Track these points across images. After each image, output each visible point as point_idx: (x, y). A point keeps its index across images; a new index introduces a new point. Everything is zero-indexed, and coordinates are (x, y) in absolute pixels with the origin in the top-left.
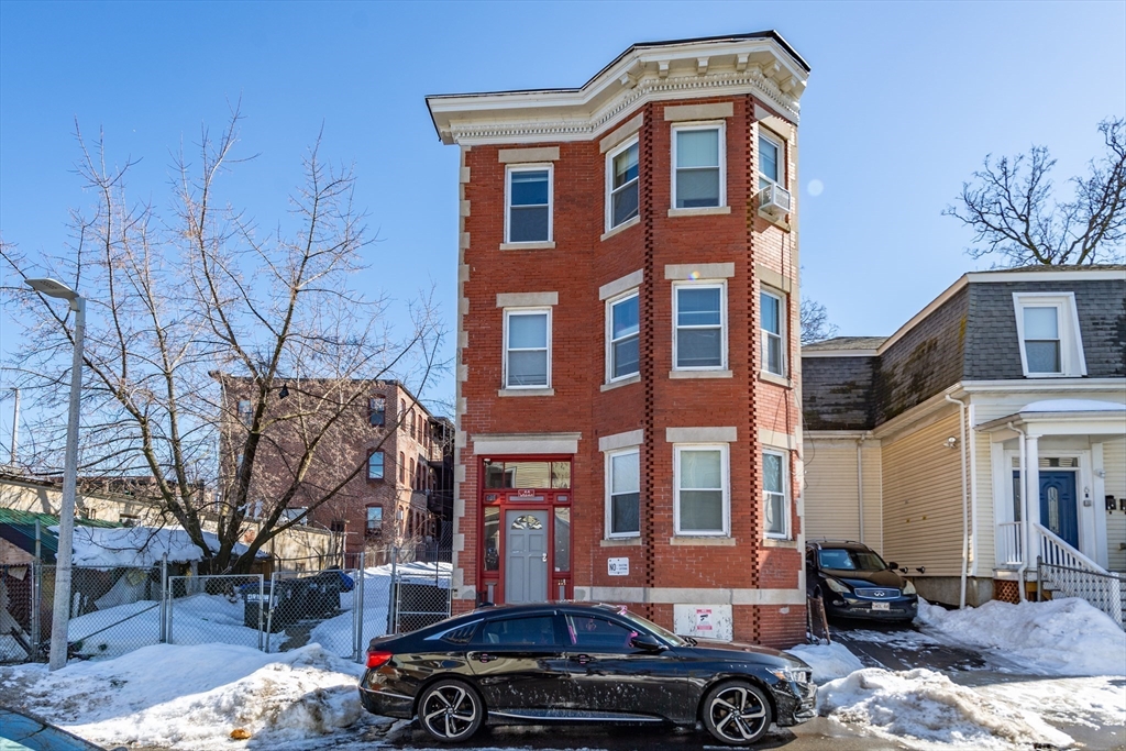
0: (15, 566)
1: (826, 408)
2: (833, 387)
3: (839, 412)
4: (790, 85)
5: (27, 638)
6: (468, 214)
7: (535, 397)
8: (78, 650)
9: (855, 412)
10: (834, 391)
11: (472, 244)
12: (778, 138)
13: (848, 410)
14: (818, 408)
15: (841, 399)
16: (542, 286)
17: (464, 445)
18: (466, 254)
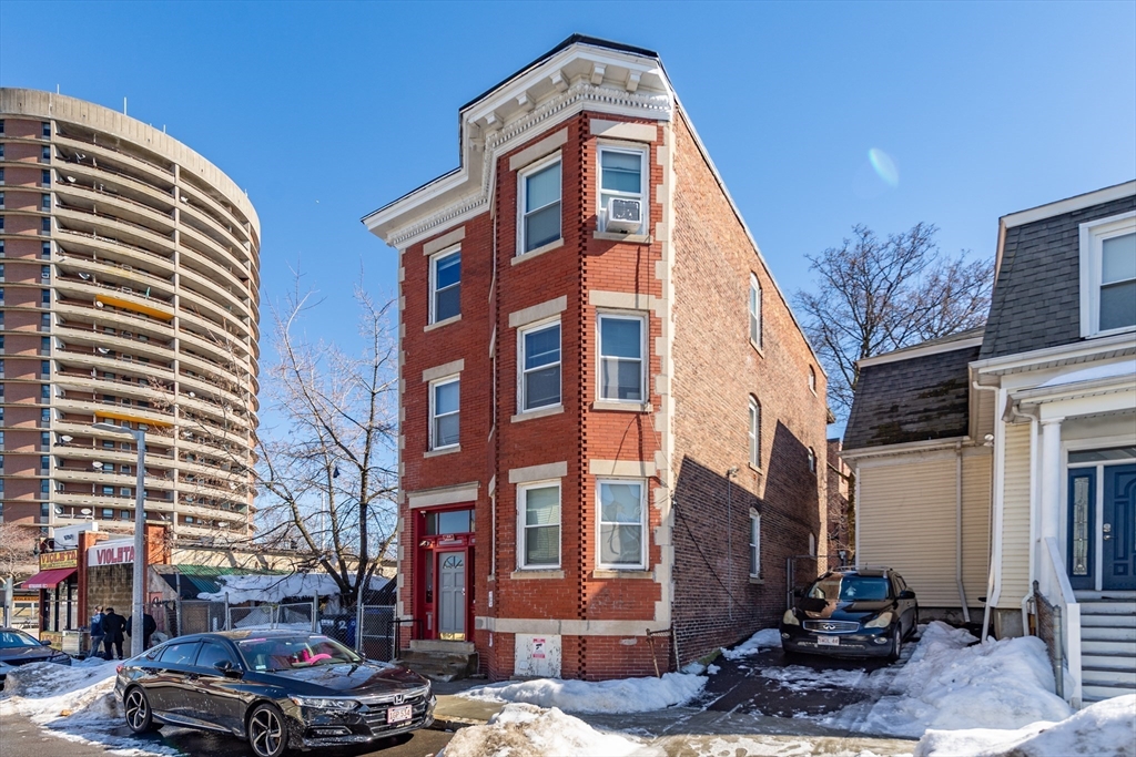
1: (910, 417)
2: (922, 392)
3: (928, 419)
4: (633, 81)
6: (404, 308)
7: (448, 455)
9: (952, 416)
10: (923, 396)
11: (407, 332)
12: (639, 144)
13: (940, 415)
14: (901, 418)
15: (933, 403)
16: (453, 356)
17: (403, 502)
18: (403, 343)
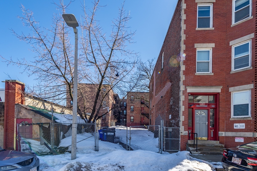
0: (45, 123)
5: (50, 146)
6: (185, 19)
7: (207, 75)
8: (68, 149)
11: (186, 28)
16: (210, 42)
17: (184, 90)
18: (184, 31)
